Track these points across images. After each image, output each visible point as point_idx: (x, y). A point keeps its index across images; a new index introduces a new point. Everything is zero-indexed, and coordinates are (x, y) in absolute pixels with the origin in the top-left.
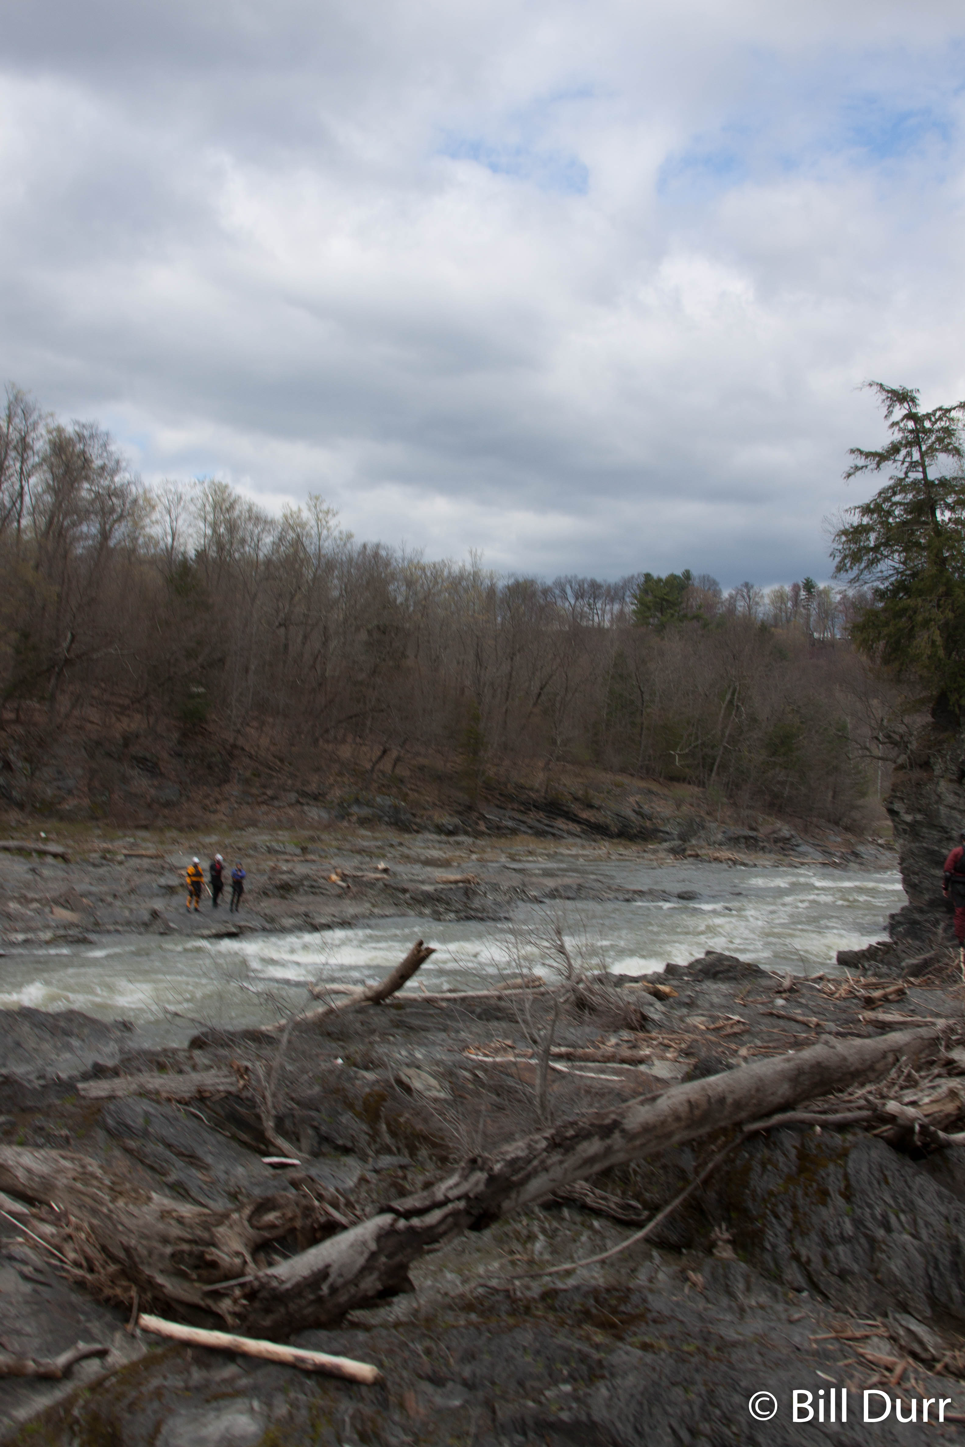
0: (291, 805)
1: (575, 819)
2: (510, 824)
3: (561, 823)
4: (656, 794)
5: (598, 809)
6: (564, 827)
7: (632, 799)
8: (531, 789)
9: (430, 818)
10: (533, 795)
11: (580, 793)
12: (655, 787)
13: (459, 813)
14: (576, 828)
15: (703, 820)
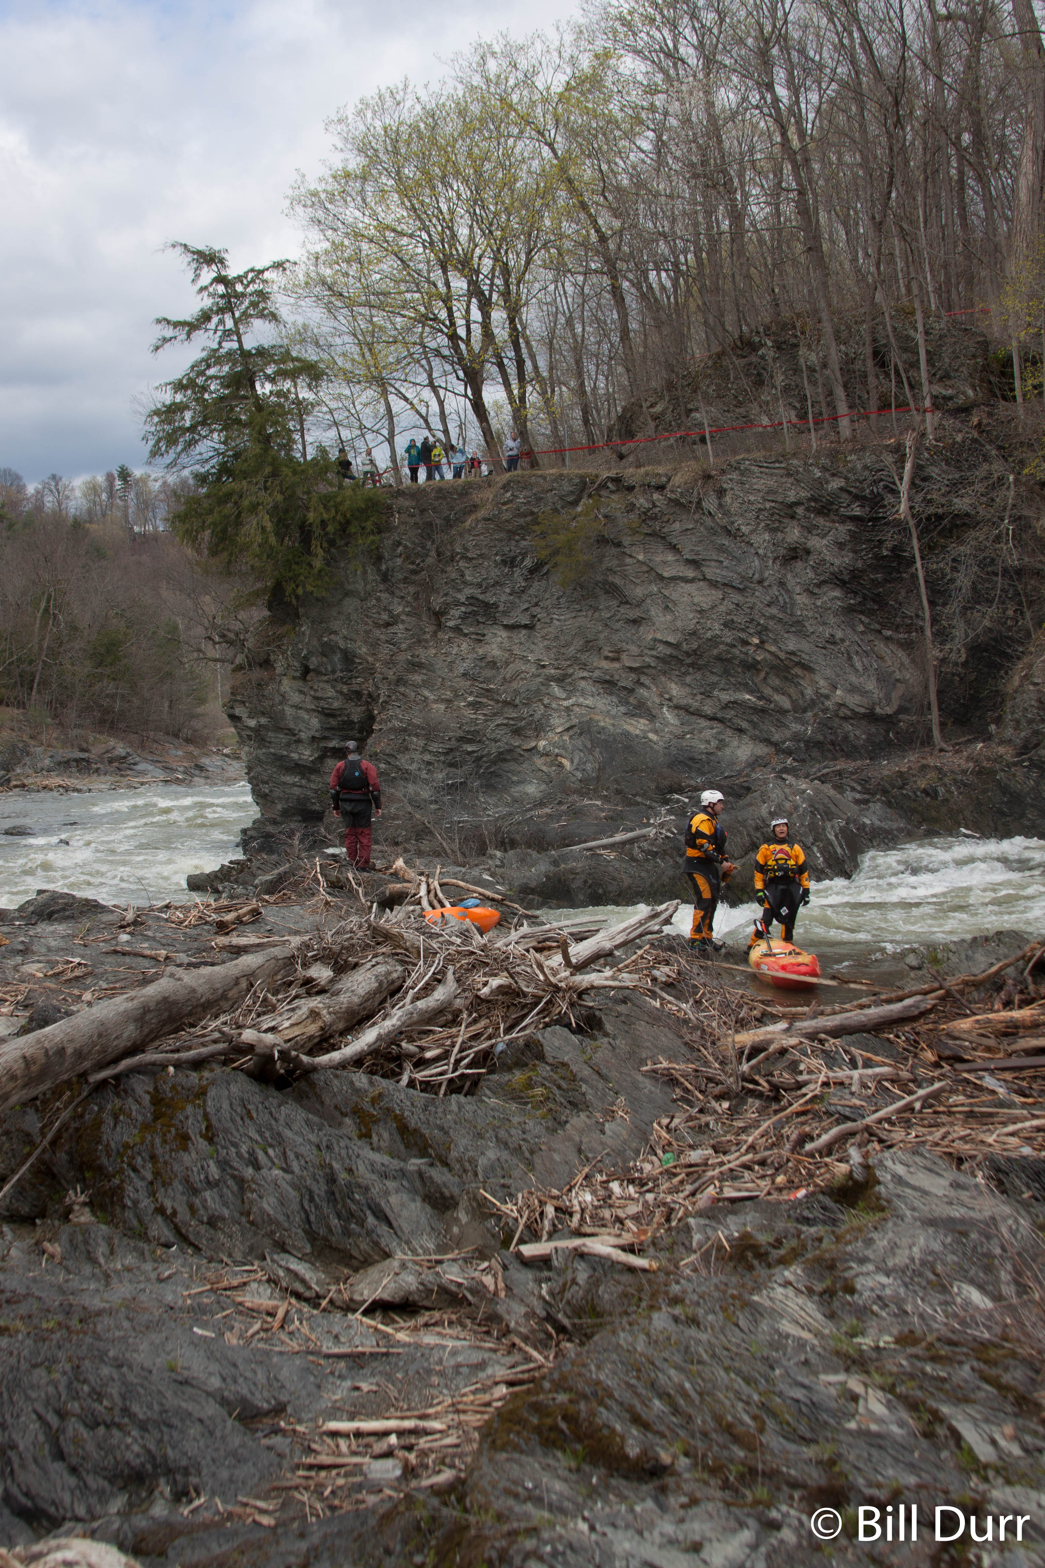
15: (26, 745)
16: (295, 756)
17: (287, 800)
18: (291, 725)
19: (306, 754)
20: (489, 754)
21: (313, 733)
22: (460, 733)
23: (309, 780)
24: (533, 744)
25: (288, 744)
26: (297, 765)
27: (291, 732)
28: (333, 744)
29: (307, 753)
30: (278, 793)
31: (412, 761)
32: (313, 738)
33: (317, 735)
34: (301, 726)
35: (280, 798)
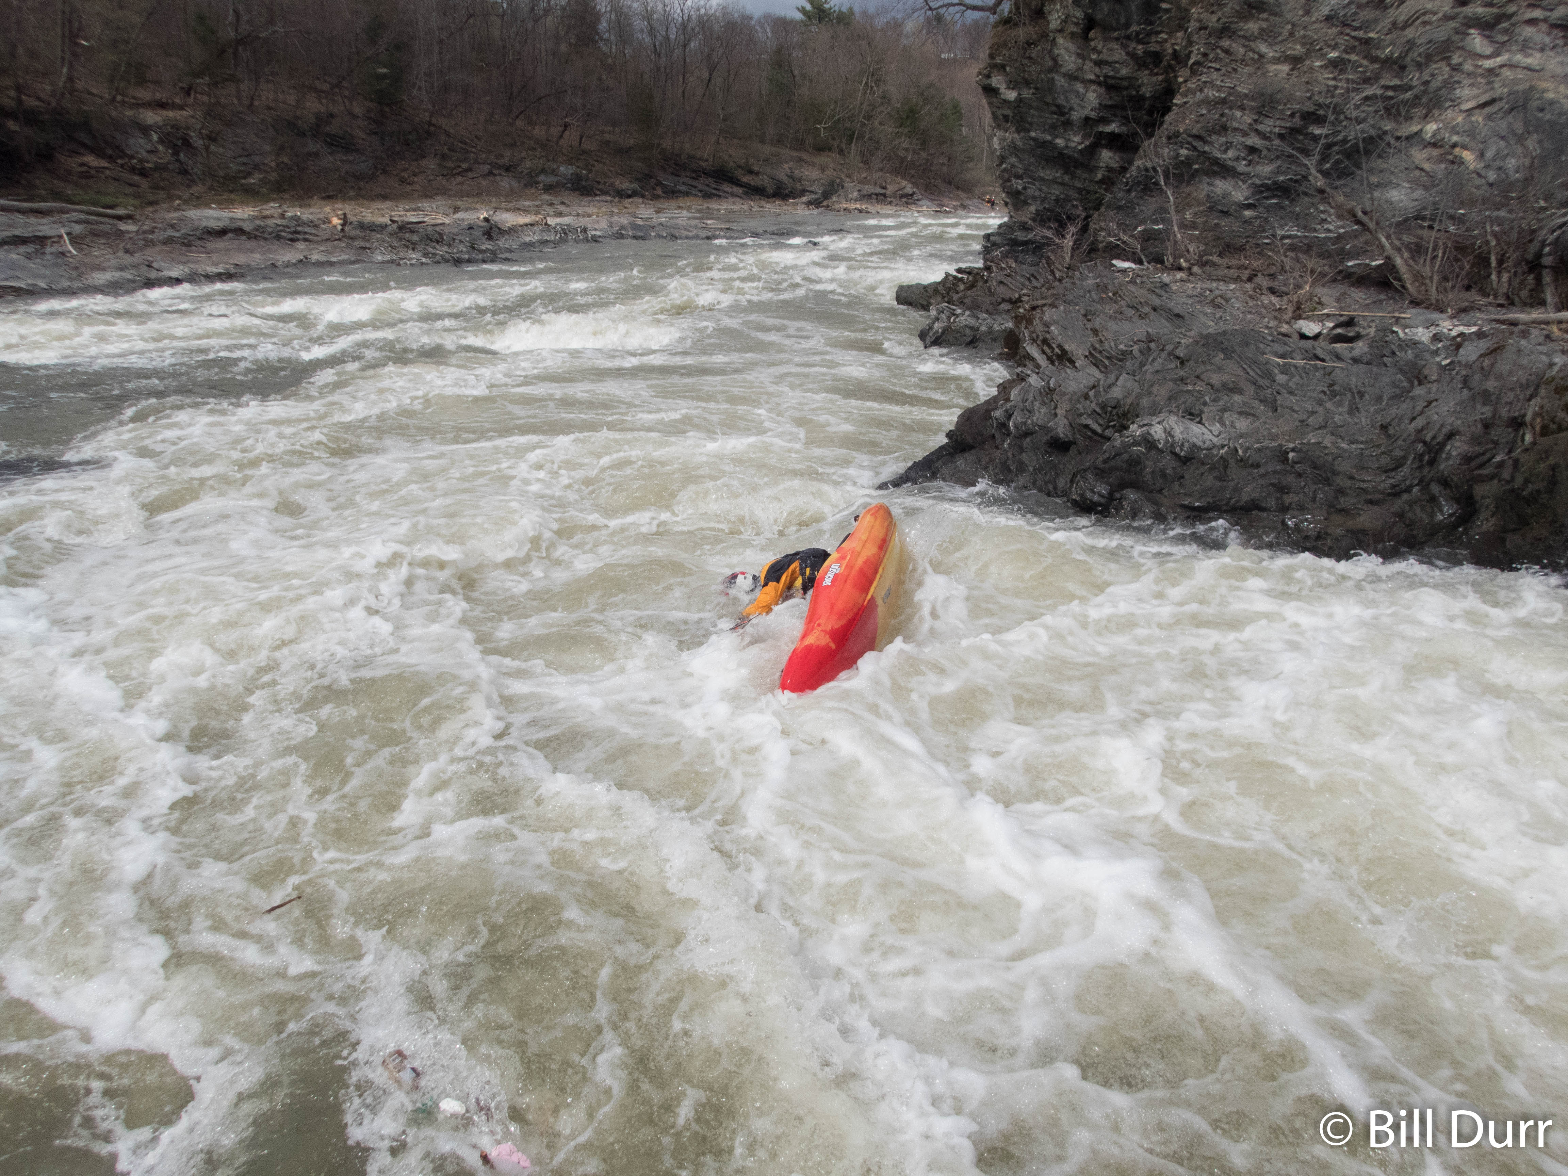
0: (484, 176)
1: (737, 183)
2: (683, 188)
3: (726, 187)
4: (807, 162)
5: (757, 174)
6: (729, 190)
7: (786, 166)
8: (701, 159)
9: (612, 185)
10: (703, 164)
11: (742, 162)
12: (805, 156)
13: (638, 180)
14: (740, 191)
15: (842, 181)
16: (1060, 142)
17: (1043, 200)
18: (1061, 101)
19: (1076, 141)
20: (1345, 141)
21: (1087, 112)
22: (1309, 107)
23: (1073, 177)
24: (1415, 128)
25: (1053, 127)
26: (1061, 154)
27: (1061, 111)
28: (1113, 127)
29: (1077, 139)
30: (1032, 191)
31: (1228, 146)
32: (1087, 119)
33: (1093, 115)
34: (1074, 101)
35: (1034, 198)
